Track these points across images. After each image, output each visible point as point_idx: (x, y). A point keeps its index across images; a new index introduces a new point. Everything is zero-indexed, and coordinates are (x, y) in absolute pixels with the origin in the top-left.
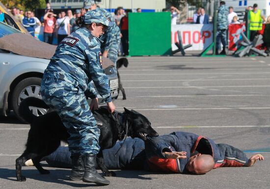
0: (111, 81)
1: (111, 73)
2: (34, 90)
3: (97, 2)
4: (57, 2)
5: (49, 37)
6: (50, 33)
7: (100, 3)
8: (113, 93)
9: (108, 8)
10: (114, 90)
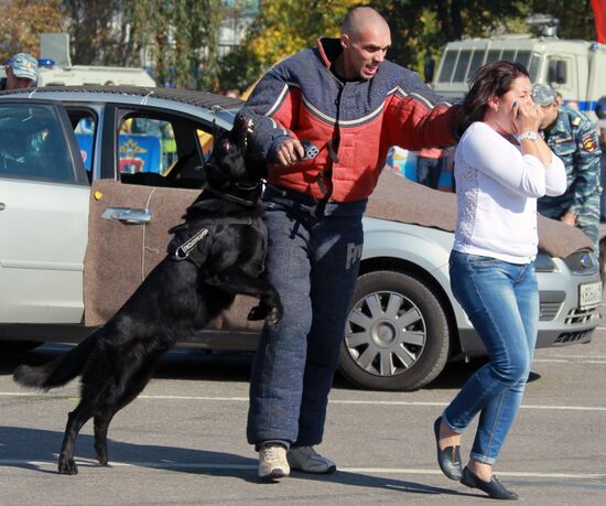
0: (583, 288)
1: (583, 268)
2: (385, 302)
3: (554, 84)
4: (455, 80)
5: (430, 168)
6: (434, 159)
7: (562, 86)
8: (588, 317)
9: (583, 99)
10: (590, 310)
